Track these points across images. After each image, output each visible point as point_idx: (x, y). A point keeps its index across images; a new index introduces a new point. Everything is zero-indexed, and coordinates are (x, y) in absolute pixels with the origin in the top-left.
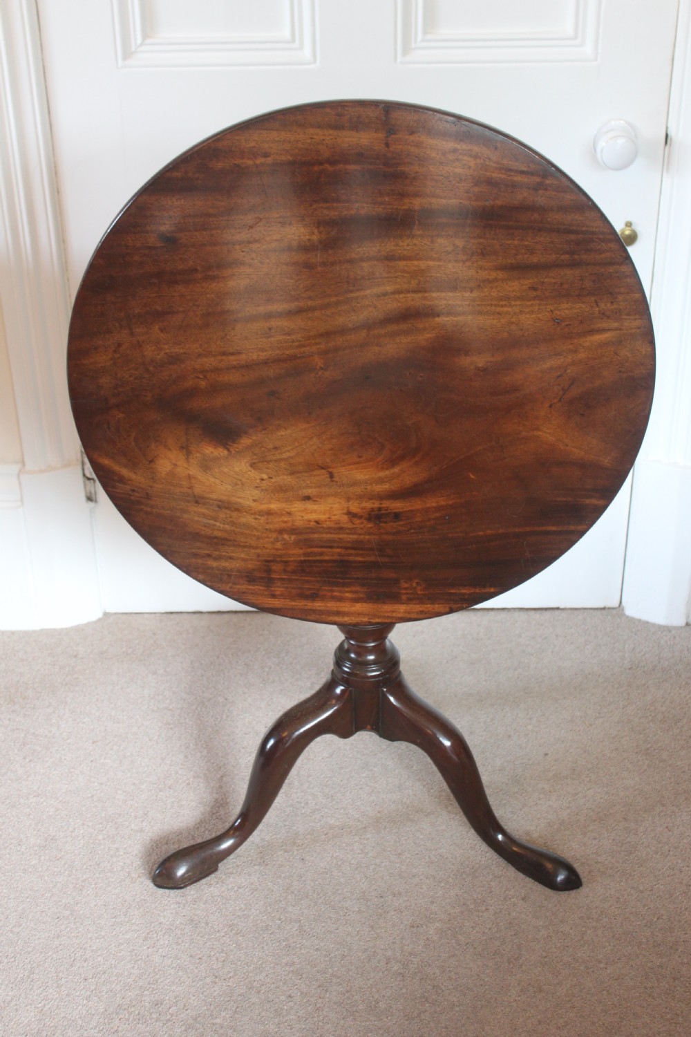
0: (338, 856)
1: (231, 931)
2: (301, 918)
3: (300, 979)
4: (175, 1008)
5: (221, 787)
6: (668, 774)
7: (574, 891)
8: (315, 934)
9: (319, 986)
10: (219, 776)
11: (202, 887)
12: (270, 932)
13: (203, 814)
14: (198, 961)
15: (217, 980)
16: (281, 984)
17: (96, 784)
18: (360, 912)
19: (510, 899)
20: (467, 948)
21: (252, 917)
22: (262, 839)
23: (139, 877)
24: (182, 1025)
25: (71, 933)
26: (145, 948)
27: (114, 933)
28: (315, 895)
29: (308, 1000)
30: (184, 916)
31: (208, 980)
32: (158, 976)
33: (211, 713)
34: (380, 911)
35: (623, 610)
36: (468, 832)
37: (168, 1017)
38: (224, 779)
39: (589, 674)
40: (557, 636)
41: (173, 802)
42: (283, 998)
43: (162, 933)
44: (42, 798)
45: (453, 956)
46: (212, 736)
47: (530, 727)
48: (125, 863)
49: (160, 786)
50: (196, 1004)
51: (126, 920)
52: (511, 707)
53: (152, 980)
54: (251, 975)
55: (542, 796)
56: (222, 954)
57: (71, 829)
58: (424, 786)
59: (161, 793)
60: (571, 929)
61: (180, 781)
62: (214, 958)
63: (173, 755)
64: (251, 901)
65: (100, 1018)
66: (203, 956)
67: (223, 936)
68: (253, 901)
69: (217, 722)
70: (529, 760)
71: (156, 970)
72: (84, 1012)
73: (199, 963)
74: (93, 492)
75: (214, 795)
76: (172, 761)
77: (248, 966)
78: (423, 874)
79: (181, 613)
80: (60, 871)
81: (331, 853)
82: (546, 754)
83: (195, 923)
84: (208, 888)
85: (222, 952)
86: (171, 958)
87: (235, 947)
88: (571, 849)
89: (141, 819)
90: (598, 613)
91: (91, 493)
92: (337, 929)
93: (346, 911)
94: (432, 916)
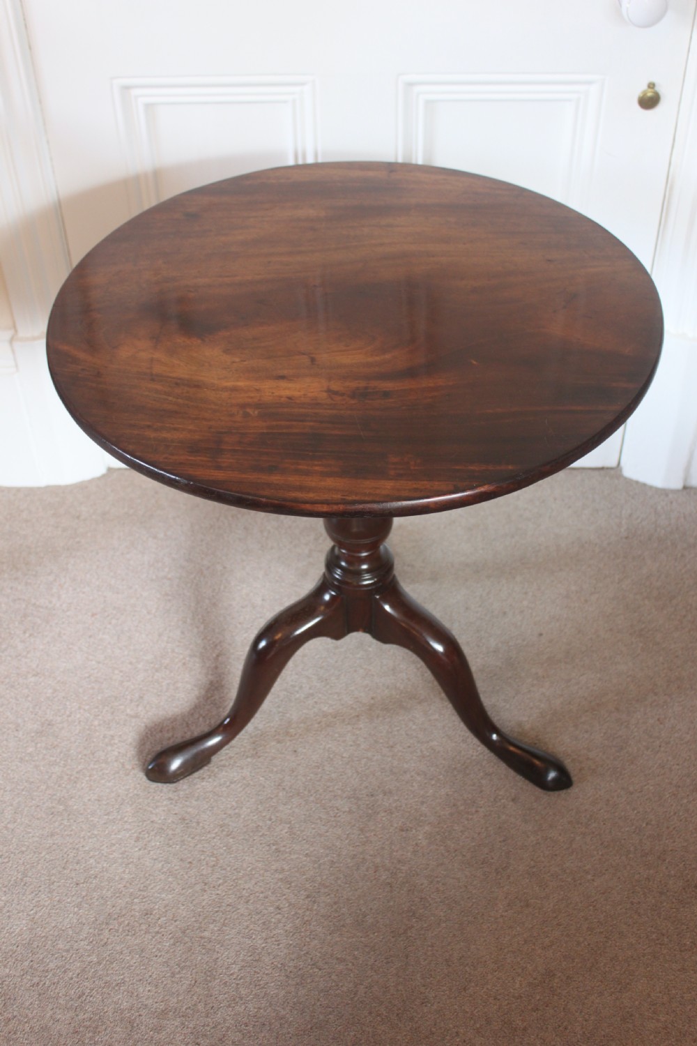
0: (329, 748)
1: (222, 832)
2: (292, 819)
3: (288, 888)
4: (165, 919)
5: (216, 668)
6: (661, 659)
7: (564, 791)
8: (305, 837)
9: (307, 897)
10: (214, 655)
11: (195, 782)
12: (260, 834)
13: (198, 698)
14: (188, 866)
15: (207, 887)
16: (270, 893)
17: (94, 662)
18: (350, 812)
19: (500, 800)
20: (456, 855)
21: (243, 816)
23: (133, 768)
24: (170, 939)
25: (65, 831)
26: (137, 849)
27: (107, 832)
28: (306, 793)
29: (296, 913)
30: (176, 814)
31: (198, 888)
32: (148, 882)
33: (209, 584)
34: (370, 811)
35: (621, 470)
37: (157, 930)
38: (220, 658)
39: (586, 543)
41: (168, 684)
42: (271, 909)
43: (154, 833)
44: (40, 677)
45: (442, 864)
46: (209, 610)
47: (525, 603)
48: (119, 753)
49: (157, 666)
50: (184, 915)
51: (119, 817)
52: (507, 579)
53: (142, 885)
54: (240, 882)
55: (535, 682)
56: (212, 859)
57: (68, 713)
58: (418, 669)
59: (157, 674)
60: (560, 835)
61: (177, 660)
62: (204, 863)
63: (170, 631)
64: (243, 798)
65: (90, 928)
66: (193, 860)
67: (214, 838)
69: (214, 594)
70: (524, 640)
71: (147, 875)
72: (75, 921)
73: (189, 868)
75: (210, 677)
76: (169, 637)
77: (238, 872)
78: (414, 770)
80: (55, 760)
81: (324, 744)
82: (541, 634)
83: (186, 822)
84: (201, 782)
85: (212, 856)
86: (162, 861)
87: (225, 851)
88: (563, 744)
89: (136, 703)
90: (597, 473)
92: (327, 832)
93: (336, 811)
94: (422, 818)
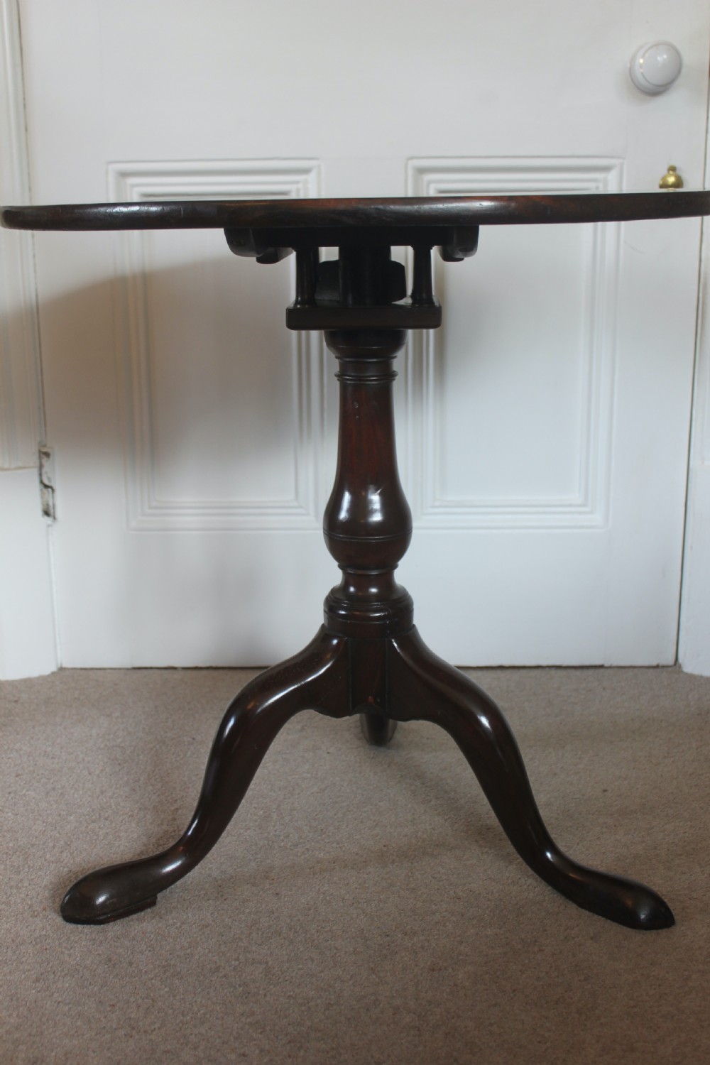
1: (164, 973)
2: (269, 959)
3: (261, 1033)
5: (174, 819)
7: (665, 930)
8: (287, 978)
9: (290, 1042)
10: (173, 808)
11: (131, 923)
12: (221, 975)
14: (109, 1009)
15: (134, 1033)
16: (232, 1038)
17: (10, 814)
18: (355, 952)
19: (574, 938)
20: (515, 995)
21: (197, 957)
22: (222, 872)
23: (44, 909)
26: (34, 991)
28: (291, 933)
29: (271, 1060)
30: (99, 954)
31: (121, 1033)
32: (44, 1027)
33: (173, 750)
34: (385, 951)
35: (680, 667)
36: (507, 867)
38: (180, 811)
39: (649, 719)
40: (604, 689)
41: (107, 833)
42: (233, 1057)
43: (63, 974)
45: (495, 1005)
46: (170, 771)
47: (581, 766)
48: (27, 895)
49: (94, 817)
51: (15, 957)
52: (554, 748)
53: (34, 1031)
54: (186, 1026)
55: (604, 830)
56: (146, 1000)
58: (446, 820)
59: (93, 824)
60: (668, 972)
61: (121, 813)
62: (134, 1005)
63: (116, 788)
64: (198, 939)
66: (118, 1002)
67: (152, 979)
68: (201, 939)
69: (178, 759)
70: (584, 795)
71: (44, 1019)
73: (110, 1011)
74: (51, 504)
75: (164, 827)
76: (114, 793)
77: (183, 1015)
78: (446, 911)
79: (151, 668)
82: (605, 791)
83: (113, 962)
84: (140, 926)
85: (147, 998)
86: (69, 1003)
87: (167, 992)
88: (656, 882)
89: (60, 850)
90: (651, 670)
91: (48, 505)
92: (322, 972)
93: (335, 951)
94: (461, 957)
